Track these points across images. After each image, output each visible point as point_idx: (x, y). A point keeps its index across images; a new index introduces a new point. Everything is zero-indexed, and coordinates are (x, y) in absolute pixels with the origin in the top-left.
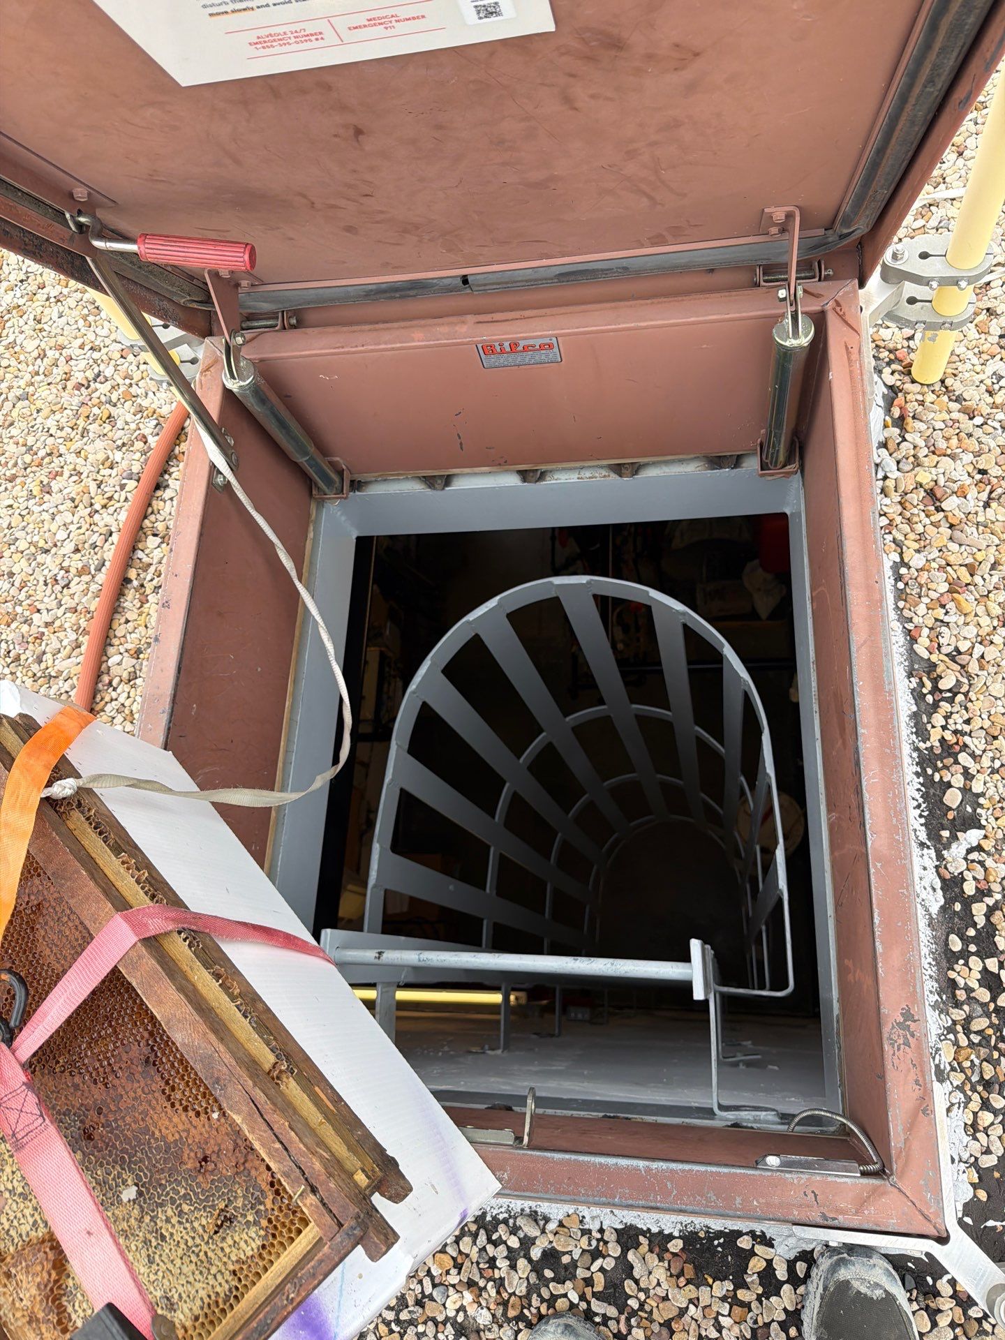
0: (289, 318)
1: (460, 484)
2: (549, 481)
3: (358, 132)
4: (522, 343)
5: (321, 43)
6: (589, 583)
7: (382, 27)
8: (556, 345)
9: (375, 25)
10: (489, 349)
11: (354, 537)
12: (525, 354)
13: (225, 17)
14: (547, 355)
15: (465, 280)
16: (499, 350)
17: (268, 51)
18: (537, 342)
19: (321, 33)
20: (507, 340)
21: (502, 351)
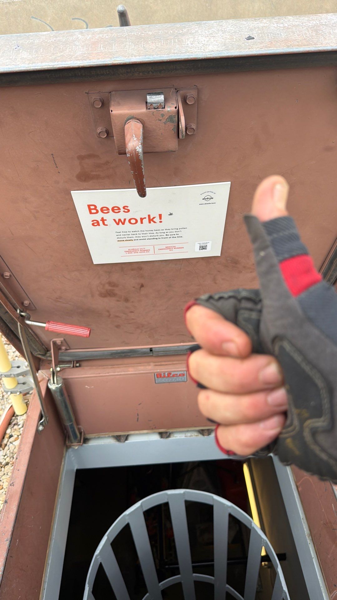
0: (76, 364)
1: (132, 440)
2: (172, 438)
3: (142, 286)
4: (173, 373)
5: (148, 253)
6: (184, 493)
7: (169, 250)
8: (186, 374)
9: (167, 249)
10: (159, 375)
11: (75, 469)
12: (173, 378)
13: (123, 242)
14: (182, 379)
15: (151, 350)
16: (163, 376)
17: (130, 254)
18: (179, 373)
19: (149, 250)
20: (167, 372)
21: (164, 377)
